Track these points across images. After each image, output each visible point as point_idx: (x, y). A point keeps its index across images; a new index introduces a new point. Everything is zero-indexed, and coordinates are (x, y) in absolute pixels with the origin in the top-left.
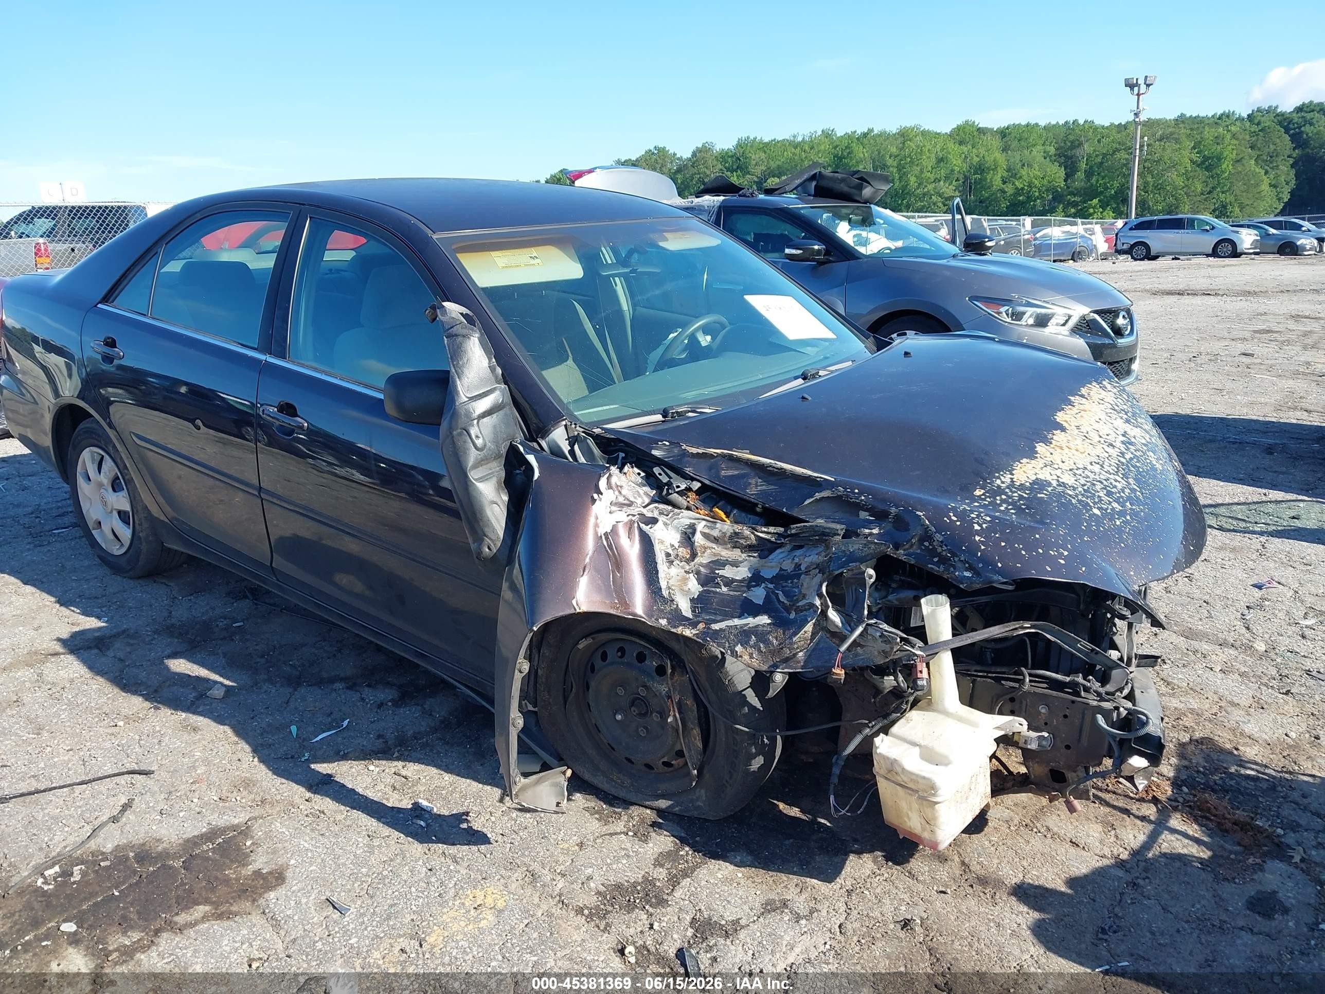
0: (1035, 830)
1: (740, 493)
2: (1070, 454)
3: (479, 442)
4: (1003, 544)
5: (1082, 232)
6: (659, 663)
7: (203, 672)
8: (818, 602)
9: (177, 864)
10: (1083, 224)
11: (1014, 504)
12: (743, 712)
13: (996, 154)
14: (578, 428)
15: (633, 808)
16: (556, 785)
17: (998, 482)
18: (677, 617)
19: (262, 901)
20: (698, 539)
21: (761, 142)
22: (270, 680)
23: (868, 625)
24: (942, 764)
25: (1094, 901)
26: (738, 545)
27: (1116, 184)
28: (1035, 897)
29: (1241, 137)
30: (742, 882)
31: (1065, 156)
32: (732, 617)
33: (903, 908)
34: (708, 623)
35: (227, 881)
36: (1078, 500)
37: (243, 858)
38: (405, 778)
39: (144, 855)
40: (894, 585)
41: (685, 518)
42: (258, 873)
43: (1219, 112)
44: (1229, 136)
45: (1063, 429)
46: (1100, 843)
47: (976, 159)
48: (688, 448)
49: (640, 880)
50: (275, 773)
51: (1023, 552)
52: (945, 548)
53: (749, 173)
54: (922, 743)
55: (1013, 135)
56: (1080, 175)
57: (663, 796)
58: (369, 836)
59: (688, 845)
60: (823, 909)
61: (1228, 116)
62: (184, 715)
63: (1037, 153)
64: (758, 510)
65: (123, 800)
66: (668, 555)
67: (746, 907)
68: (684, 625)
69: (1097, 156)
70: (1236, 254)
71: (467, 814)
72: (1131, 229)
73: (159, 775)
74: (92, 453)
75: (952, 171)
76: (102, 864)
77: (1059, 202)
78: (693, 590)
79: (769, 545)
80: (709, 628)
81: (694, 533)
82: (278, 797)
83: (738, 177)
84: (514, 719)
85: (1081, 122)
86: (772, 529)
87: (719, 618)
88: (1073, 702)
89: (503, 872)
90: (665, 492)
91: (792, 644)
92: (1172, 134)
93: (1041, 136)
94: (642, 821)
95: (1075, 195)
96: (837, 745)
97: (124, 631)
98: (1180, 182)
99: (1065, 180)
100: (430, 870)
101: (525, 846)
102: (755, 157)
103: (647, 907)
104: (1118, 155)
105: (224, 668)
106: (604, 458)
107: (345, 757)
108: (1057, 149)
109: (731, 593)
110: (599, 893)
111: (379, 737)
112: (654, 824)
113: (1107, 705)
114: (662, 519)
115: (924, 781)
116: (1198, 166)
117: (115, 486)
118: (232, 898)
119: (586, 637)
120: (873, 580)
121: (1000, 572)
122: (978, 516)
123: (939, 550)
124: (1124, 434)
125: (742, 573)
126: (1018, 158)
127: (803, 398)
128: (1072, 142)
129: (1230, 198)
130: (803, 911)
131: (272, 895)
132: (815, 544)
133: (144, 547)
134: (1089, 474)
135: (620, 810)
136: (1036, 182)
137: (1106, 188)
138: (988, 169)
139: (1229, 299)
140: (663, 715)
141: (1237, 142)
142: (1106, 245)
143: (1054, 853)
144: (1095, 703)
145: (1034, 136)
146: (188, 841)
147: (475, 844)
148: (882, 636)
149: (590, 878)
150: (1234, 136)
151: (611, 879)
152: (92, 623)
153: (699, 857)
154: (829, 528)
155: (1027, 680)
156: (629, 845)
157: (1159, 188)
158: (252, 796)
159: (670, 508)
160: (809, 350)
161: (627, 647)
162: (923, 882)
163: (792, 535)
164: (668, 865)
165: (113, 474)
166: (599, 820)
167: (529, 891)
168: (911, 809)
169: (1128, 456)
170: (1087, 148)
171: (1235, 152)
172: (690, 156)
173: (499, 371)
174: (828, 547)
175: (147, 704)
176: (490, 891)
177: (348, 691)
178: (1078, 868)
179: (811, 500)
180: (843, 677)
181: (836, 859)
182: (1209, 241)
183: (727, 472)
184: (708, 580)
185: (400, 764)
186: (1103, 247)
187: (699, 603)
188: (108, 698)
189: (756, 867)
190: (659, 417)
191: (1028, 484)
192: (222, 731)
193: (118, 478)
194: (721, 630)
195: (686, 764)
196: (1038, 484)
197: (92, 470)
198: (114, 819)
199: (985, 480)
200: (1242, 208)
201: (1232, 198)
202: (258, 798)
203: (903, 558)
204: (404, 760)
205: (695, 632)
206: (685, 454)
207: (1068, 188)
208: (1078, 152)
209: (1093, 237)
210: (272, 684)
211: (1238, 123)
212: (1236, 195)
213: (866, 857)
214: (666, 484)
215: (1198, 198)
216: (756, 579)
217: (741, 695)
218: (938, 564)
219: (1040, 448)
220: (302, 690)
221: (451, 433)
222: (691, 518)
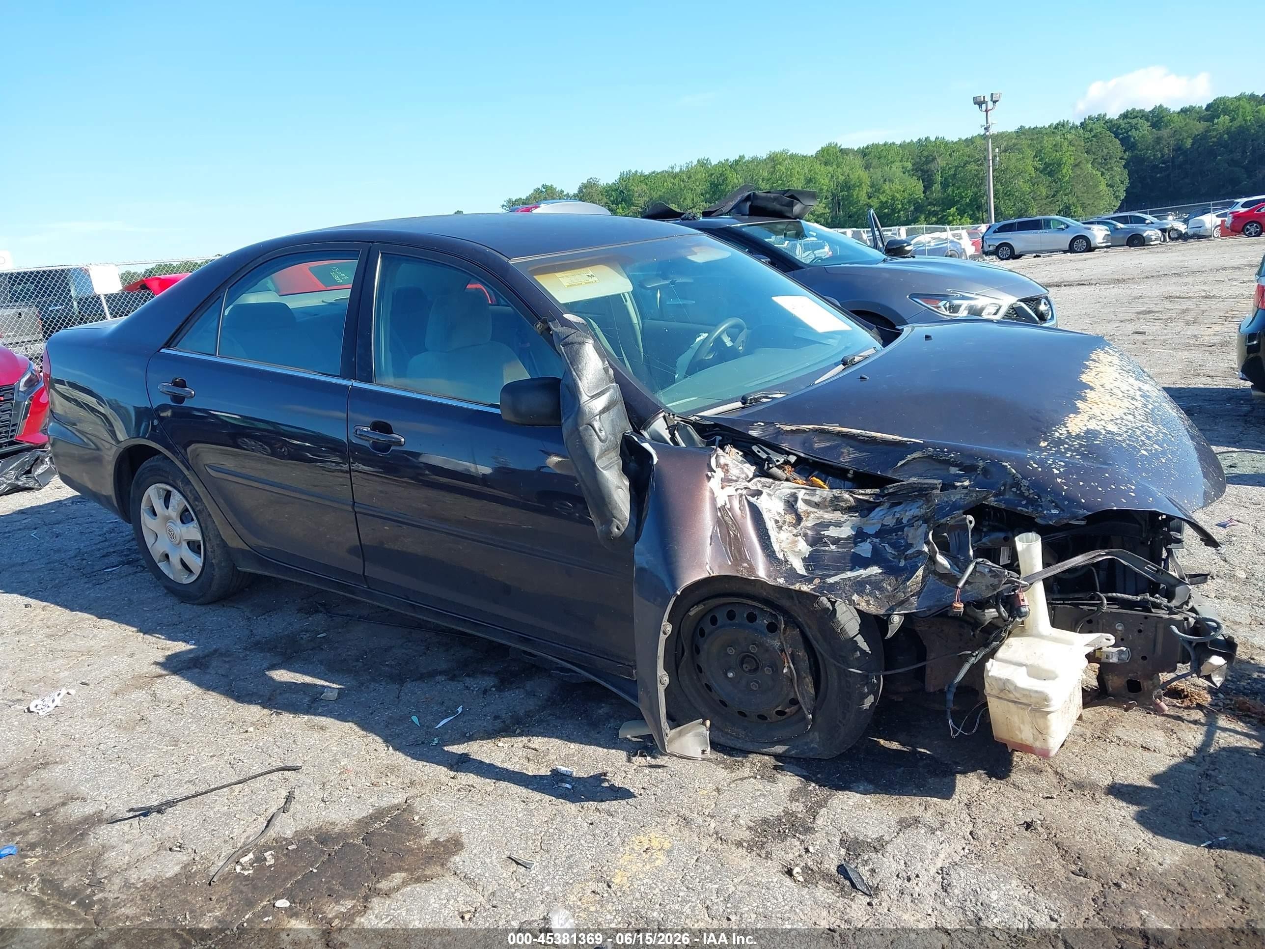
0: (1108, 740)
1: (834, 462)
2: (1105, 408)
3: (602, 435)
4: (1081, 483)
5: (951, 238)
6: (770, 621)
7: (308, 679)
8: (926, 549)
9: (359, 841)
10: (951, 230)
11: (1076, 450)
12: (856, 656)
13: (860, 172)
14: (676, 418)
15: (751, 756)
16: (700, 735)
17: (1057, 434)
18: (792, 575)
19: (449, 865)
20: (801, 506)
21: (642, 175)
22: (374, 680)
23: (977, 563)
24: (1049, 679)
25: (1179, 792)
26: (838, 507)
27: (970, 193)
28: (1130, 794)
29: (1077, 144)
30: (872, 806)
31: (922, 170)
32: (844, 570)
33: (1020, 813)
34: (823, 578)
35: (410, 851)
36: (1127, 444)
37: (417, 832)
38: (535, 750)
39: (324, 837)
40: (985, 530)
41: (786, 488)
42: (435, 842)
43: (1055, 123)
44: (1066, 144)
45: (1092, 389)
46: (1167, 745)
47: (842, 178)
48: (782, 426)
49: (783, 814)
50: (413, 758)
51: (1100, 489)
52: (1032, 491)
53: (633, 204)
54: (1028, 663)
55: (872, 154)
56: (937, 187)
57: (780, 742)
58: (524, 802)
59: (813, 781)
60: (951, 819)
61: (1063, 126)
62: (306, 717)
63: (896, 169)
64: (850, 476)
65: (284, 793)
66: (777, 522)
67: (884, 826)
68: (801, 582)
69: (950, 169)
70: (1090, 249)
71: (605, 774)
72: (995, 232)
73: (307, 769)
74: (158, 489)
75: (821, 190)
76: (289, 848)
77: (921, 212)
78: (803, 550)
79: (867, 505)
80: (824, 582)
81: (796, 501)
82: (426, 778)
83: (623, 208)
84: (661, 677)
85: (933, 139)
86: (868, 491)
87: (832, 572)
88: (1146, 617)
89: (658, 819)
90: (766, 467)
91: (905, 588)
92: (1015, 145)
93: (898, 154)
94: (764, 765)
95: (934, 205)
96: (924, 682)
97: (216, 651)
98: (1026, 188)
99: (924, 192)
100: (592, 824)
101: (668, 796)
102: (637, 189)
103: (797, 835)
104: (969, 167)
105: (326, 674)
106: (703, 442)
107: (470, 739)
108: (913, 165)
109: (840, 550)
110: (749, 828)
111: (496, 718)
112: (776, 768)
113: (1177, 617)
114: (765, 491)
115: (1037, 695)
116: (1041, 172)
117: (185, 518)
118: (422, 864)
119: (697, 604)
120: (973, 524)
121: (1083, 506)
122: (1054, 462)
123: (1027, 494)
124: (1140, 389)
125: (846, 531)
126: (879, 174)
127: (862, 378)
128: (927, 157)
129: (1073, 200)
130: (935, 825)
131: (457, 858)
132: (914, 499)
133: (217, 573)
134: (1127, 423)
135: (740, 759)
136: (898, 195)
137: (962, 198)
138: (854, 185)
139: (1102, 287)
140: (776, 668)
141: (1074, 149)
142: (973, 248)
143: (1131, 757)
144: (1167, 616)
145: (892, 153)
146: (359, 821)
147: (623, 798)
148: (991, 571)
149: (737, 817)
150: (1070, 143)
151: (756, 815)
152: (180, 647)
153: (826, 791)
154: (927, 484)
155: (1105, 602)
156: (761, 787)
157: (1008, 194)
158: (400, 779)
159: (771, 480)
160: (831, 341)
161: (736, 609)
162: (1029, 791)
163: (889, 494)
164: (802, 800)
165: (182, 507)
166: (725, 768)
167: (686, 832)
168: (1023, 723)
169: (1150, 407)
170: (941, 162)
171: (1073, 157)
172: (576, 192)
173: (611, 372)
174: (928, 501)
175: (266, 711)
176: (652, 835)
177: (450, 682)
178: (1156, 767)
179: (903, 462)
180: (962, 610)
181: (946, 780)
182: (1065, 239)
183: (819, 444)
184: (816, 541)
185: (524, 739)
186: (970, 250)
187: (810, 561)
188: (228, 709)
189: (879, 794)
190: (739, 404)
191: (1082, 434)
192: (347, 727)
193: (187, 510)
194: (836, 583)
195: (801, 708)
196: (1091, 433)
197: (159, 506)
198: (284, 810)
199: (1045, 433)
200: (1084, 207)
201: (1074, 200)
202: (407, 781)
203: (994, 504)
204: (527, 736)
205: (811, 587)
206: (780, 432)
207: (927, 199)
208: (932, 166)
209: (960, 241)
210: (377, 683)
211: (1073, 131)
212: (1077, 197)
213: (971, 775)
214: (766, 460)
215: (1044, 202)
216: (860, 536)
217: (852, 640)
218: (1025, 506)
219: (1080, 404)
220: (409, 685)
221: (578, 429)
222: (790, 488)
